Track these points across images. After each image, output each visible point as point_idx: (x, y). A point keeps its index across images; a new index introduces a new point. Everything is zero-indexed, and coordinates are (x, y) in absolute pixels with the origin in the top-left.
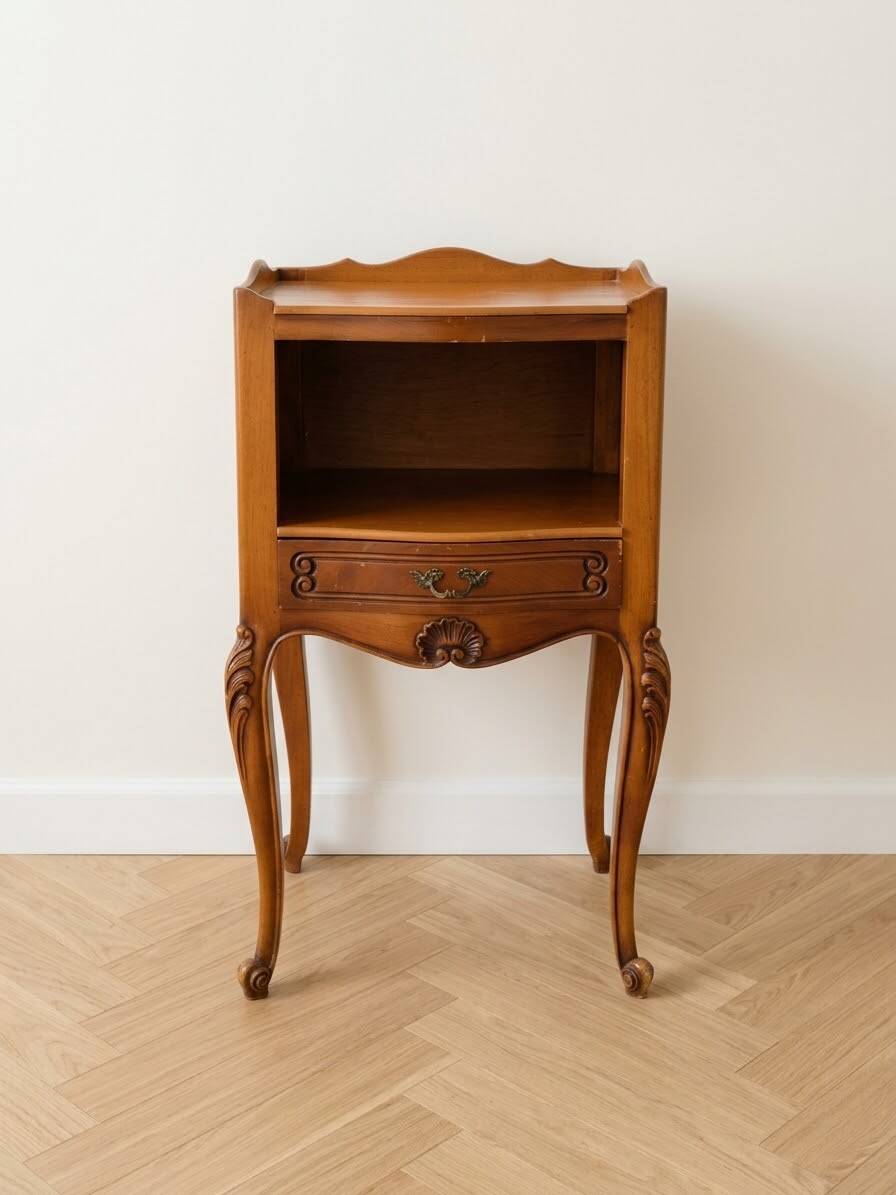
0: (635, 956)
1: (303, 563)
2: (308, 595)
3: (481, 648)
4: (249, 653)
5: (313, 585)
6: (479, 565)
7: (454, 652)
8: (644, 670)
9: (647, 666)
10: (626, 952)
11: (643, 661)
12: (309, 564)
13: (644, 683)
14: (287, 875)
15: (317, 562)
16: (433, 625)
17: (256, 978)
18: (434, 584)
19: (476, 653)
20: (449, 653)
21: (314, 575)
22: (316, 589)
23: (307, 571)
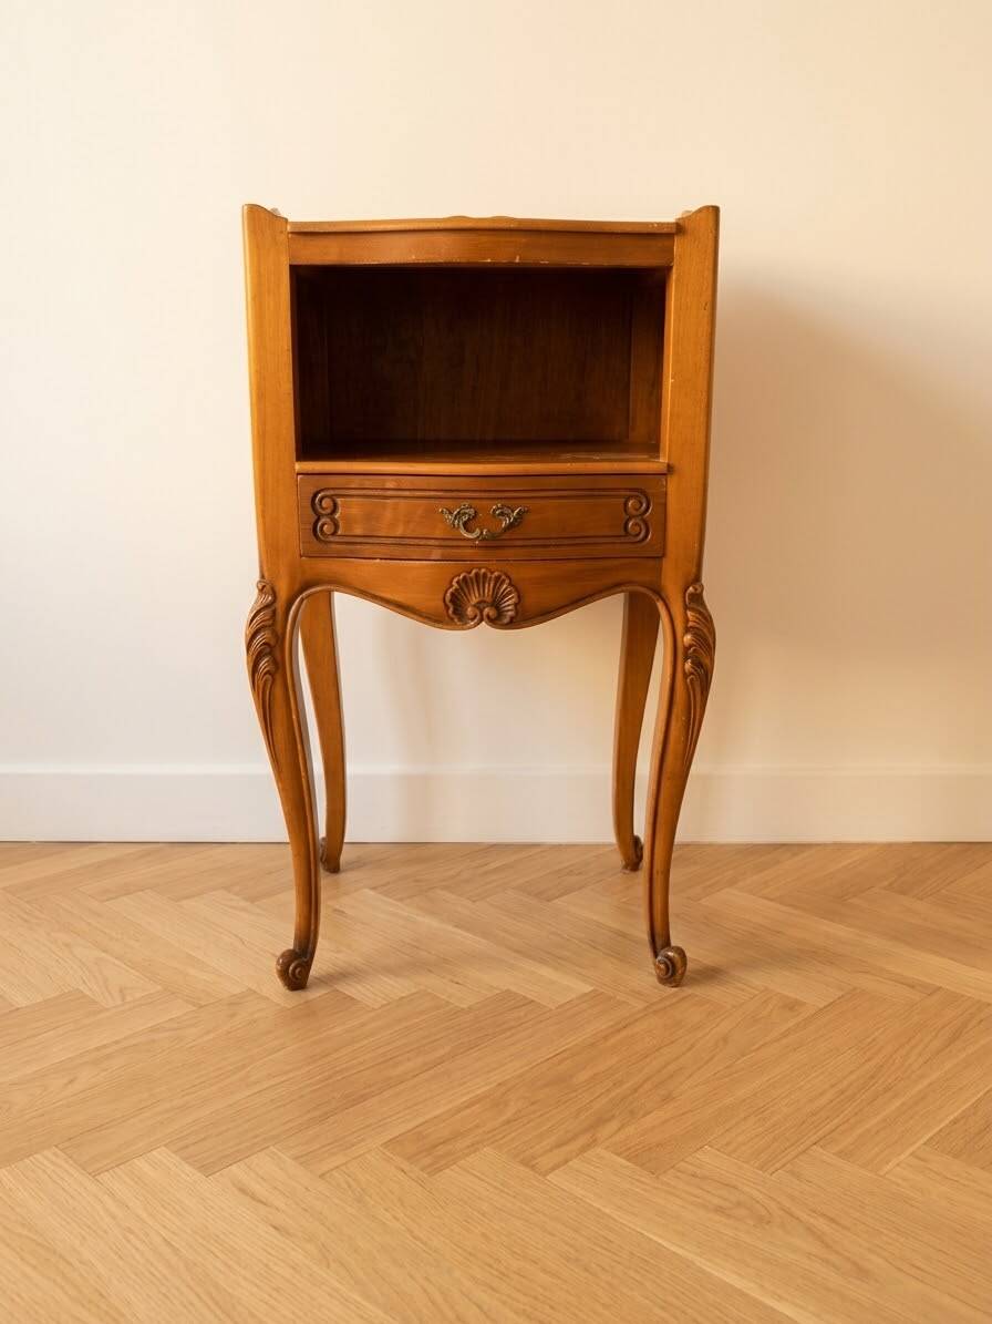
0: (667, 943)
1: (323, 502)
2: (332, 539)
3: (516, 605)
4: (269, 611)
5: (336, 526)
6: (513, 502)
7: (486, 610)
8: (687, 630)
9: (690, 624)
10: (659, 939)
11: (687, 620)
12: (332, 504)
13: (686, 644)
14: (322, 872)
15: (339, 501)
16: (464, 577)
17: (295, 968)
18: (465, 524)
19: (510, 613)
20: (481, 612)
21: (336, 516)
22: (339, 533)
23: (329, 511)
